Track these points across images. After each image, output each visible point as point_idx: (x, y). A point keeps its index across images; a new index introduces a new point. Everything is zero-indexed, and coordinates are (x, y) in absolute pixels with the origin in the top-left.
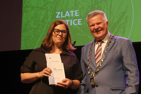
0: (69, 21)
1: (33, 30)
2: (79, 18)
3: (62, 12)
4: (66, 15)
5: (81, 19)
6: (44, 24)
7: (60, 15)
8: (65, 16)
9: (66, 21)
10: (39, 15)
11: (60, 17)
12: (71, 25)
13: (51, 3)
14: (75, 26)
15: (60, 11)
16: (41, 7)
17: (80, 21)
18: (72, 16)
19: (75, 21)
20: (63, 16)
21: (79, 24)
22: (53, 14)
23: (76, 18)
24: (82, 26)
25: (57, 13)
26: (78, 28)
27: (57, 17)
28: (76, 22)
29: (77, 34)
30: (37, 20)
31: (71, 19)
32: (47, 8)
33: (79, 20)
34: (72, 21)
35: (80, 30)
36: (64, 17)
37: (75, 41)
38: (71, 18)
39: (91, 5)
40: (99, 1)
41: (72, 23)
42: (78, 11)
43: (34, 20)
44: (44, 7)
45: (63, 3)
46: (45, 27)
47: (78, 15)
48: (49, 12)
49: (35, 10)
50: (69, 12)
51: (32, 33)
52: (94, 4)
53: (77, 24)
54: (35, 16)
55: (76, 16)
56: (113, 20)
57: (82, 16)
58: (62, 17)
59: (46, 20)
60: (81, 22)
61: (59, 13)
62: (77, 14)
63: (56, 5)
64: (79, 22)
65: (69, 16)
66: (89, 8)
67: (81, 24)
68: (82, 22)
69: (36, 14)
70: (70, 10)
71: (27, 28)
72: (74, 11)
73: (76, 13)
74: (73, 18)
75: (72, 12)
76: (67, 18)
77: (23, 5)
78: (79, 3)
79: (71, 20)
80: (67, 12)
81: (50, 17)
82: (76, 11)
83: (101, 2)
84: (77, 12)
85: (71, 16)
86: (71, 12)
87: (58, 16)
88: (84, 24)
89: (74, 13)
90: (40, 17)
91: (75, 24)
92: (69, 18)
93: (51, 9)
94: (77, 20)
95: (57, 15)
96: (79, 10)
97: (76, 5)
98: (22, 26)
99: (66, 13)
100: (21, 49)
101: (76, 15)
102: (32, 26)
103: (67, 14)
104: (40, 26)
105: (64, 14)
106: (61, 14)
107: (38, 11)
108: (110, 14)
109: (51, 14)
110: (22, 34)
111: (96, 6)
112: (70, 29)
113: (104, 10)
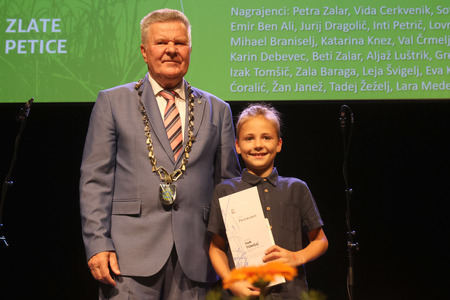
0: (36, 44)
2: (60, 37)
3: (20, 21)
4: (30, 28)
5: (65, 41)
7: (15, 27)
8: (28, 31)
9: (29, 41)
11: (14, 31)
12: (41, 52)
14: (49, 54)
15: (17, 17)
17: (62, 44)
18: (45, 30)
19: (51, 44)
20: (23, 29)
21: (60, 51)
22: (1, 22)
23: (52, 36)
24: (66, 57)
25: (8, 20)
26: (58, 60)
27: (8, 30)
28: (53, 46)
29: (54, 75)
31: (41, 38)
33: (60, 41)
34: (45, 43)
35: (62, 64)
36: (24, 31)
37: (32, 100)
38: (41, 35)
39: (89, 9)
40: (109, 1)
41: (45, 47)
42: (59, 20)
47: (59, 31)
50: (37, 21)
52: (96, 8)
53: (54, 52)
55: (54, 33)
57: (68, 33)
58: (20, 31)
60: (64, 46)
61: (14, 21)
62: (56, 28)
64: (60, 46)
65: (37, 31)
66: (86, 16)
67: (65, 52)
68: (67, 47)
70: (41, 17)
72: (49, 20)
73: (54, 25)
74: (47, 36)
75: (45, 21)
76: (33, 35)
78: (63, 1)
79: (42, 42)
80: (33, 21)
82: (54, 21)
83: (113, 4)
84: (56, 23)
85: (41, 30)
86: (42, 22)
87: (12, 29)
88: (72, 51)
89: (49, 24)
91: (51, 49)
92: (38, 36)
94: (55, 41)
95: (7, 25)
96: (62, 19)
97: (54, 5)
99: (29, 24)
101: (54, 30)
103: (33, 26)
105: (25, 25)
106: (17, 23)
111: (102, 13)
112: (37, 62)
113: (118, 23)
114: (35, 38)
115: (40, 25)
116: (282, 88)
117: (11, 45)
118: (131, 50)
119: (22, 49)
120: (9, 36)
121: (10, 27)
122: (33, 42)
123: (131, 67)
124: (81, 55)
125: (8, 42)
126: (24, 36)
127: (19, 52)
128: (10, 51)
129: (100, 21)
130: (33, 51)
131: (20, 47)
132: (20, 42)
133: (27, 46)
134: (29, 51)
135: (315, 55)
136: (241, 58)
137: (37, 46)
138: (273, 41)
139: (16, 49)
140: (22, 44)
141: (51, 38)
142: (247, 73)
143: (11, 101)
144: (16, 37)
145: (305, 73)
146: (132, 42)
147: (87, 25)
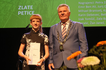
0: (26, 12)
1: (3, 16)
2: (33, 10)
3: (22, 6)
4: (25, 8)
5: (34, 11)
6: (11, 13)
7: (21, 8)
8: (24, 9)
9: (24, 12)
11: (20, 9)
12: (28, 14)
14: (30, 15)
15: (21, 5)
16: (9, 2)
17: (33, 12)
18: (29, 9)
19: (30, 12)
20: (23, 8)
23: (31, 10)
25: (19, 6)
27: (19, 9)
28: (31, 13)
30: (6, 10)
31: (28, 11)
32: (13, 2)
33: (33, 11)
34: (29, 12)
36: (23, 9)
37: (29, 24)
38: (28, 10)
39: (40, 3)
40: (46, 1)
41: (29, 13)
42: (32, 6)
43: (4, 10)
44: (11, 2)
45: (23, 0)
46: (11, 15)
47: (32, 9)
48: (14, 5)
49: (5, 4)
50: (27, 6)
51: (2, 18)
52: (42, 3)
53: (31, 14)
54: (5, 7)
56: (54, 13)
57: (35, 9)
58: (22, 9)
59: (12, 10)
60: (34, 13)
61: (20, 6)
62: (32, 8)
63: (19, 1)
64: (33, 13)
65: (27, 9)
66: (40, 5)
69: (5, 6)
70: (28, 5)
72: (30, 6)
73: (31, 7)
74: (29, 10)
75: (29, 6)
76: (25, 10)
78: (33, 1)
79: (28, 12)
80: (26, 6)
81: (15, 8)
82: (31, 6)
83: (47, 2)
84: (32, 7)
85: (28, 9)
87: (20, 8)
89: (30, 7)
90: (8, 8)
91: (30, 14)
92: (27, 10)
93: (15, 4)
94: (31, 11)
95: (19, 7)
97: (31, 2)
101: (31, 9)
102: (2, 14)
103: (26, 8)
104: (8, 14)
106: (21, 7)
107: (7, 5)
108: (52, 9)
109: (15, 6)
111: (44, 4)
112: (27, 17)
113: (48, 6)
114: (26, 11)
116: (93, 23)
117: (20, 12)
118: (52, 14)
119: (23, 14)
120: (19, 10)
121: (19, 8)
122: (25, 12)
123: (52, 18)
125: (19, 12)
127: (22, 14)
128: (19, 14)
129: (43, 6)
130: (25, 14)
131: (22, 13)
132: (22, 12)
133: (24, 13)
134: (24, 14)
135: (102, 14)
136: (81, 15)
137: (27, 13)
138: (90, 11)
139: (21, 14)
140: (23, 12)
141: (30, 11)
142: (83, 19)
143: (19, 27)
145: (99, 19)
146: (52, 12)
147: (40, 7)
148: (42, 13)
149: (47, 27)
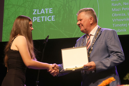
0: (44, 18)
3: (38, 10)
4: (41, 12)
5: (54, 16)
7: (36, 12)
8: (41, 13)
9: (41, 17)
10: (18, 12)
11: (36, 14)
12: (46, 20)
13: (29, 2)
14: (49, 21)
15: (37, 9)
16: (20, 5)
17: (53, 17)
18: (47, 13)
19: (49, 18)
21: (52, 20)
22: (31, 11)
23: (50, 15)
24: (55, 22)
25: (34, 10)
26: (52, 23)
28: (50, 18)
29: (51, 29)
30: (16, 16)
31: (46, 16)
32: (26, 5)
33: (52, 16)
34: (47, 18)
35: (53, 25)
36: (40, 14)
38: (45, 14)
39: (63, 4)
40: (70, 1)
41: (47, 19)
42: (52, 9)
43: (14, 16)
44: (23, 5)
45: (39, 1)
47: (52, 13)
48: (27, 9)
49: (15, 8)
50: (44, 10)
52: (65, 3)
53: (51, 20)
54: (15, 12)
55: (50, 14)
57: (55, 13)
58: (38, 13)
60: (54, 18)
61: (36, 10)
62: (51, 12)
63: (33, 3)
64: (52, 18)
65: (44, 13)
66: (62, 7)
67: (54, 20)
68: (55, 18)
70: (45, 8)
71: (8, 23)
72: (48, 9)
73: (50, 11)
74: (48, 15)
75: (47, 9)
76: (43, 15)
77: (5, 3)
78: (53, 2)
79: (46, 17)
80: (43, 10)
81: (28, 13)
82: (50, 9)
83: (71, 2)
84: (51, 10)
85: (45, 13)
87: (35, 13)
88: (57, 19)
89: (48, 10)
90: (19, 13)
93: (28, 7)
94: (51, 16)
96: (53, 8)
97: (50, 3)
98: (4, 21)
99: (41, 10)
100: (3, 41)
101: (50, 12)
102: (12, 21)
103: (43, 11)
105: (40, 11)
106: (37, 11)
107: (17, 9)
109: (29, 11)
110: (3, 28)
111: (67, 5)
112: (44, 24)
113: (74, 8)
115: (45, 11)
117: (35, 19)
119: (39, 20)
120: (34, 16)
122: (43, 17)
124: (60, 21)
125: (34, 18)
126: (40, 15)
127: (38, 21)
128: (34, 21)
129: (67, 8)
130: (43, 21)
131: (38, 19)
132: (38, 17)
134: (41, 21)
137: (44, 19)
140: (39, 18)
141: (49, 15)
143: (35, 39)
144: (37, 16)
147: (62, 10)
148: (65, 18)
149: (73, 37)
